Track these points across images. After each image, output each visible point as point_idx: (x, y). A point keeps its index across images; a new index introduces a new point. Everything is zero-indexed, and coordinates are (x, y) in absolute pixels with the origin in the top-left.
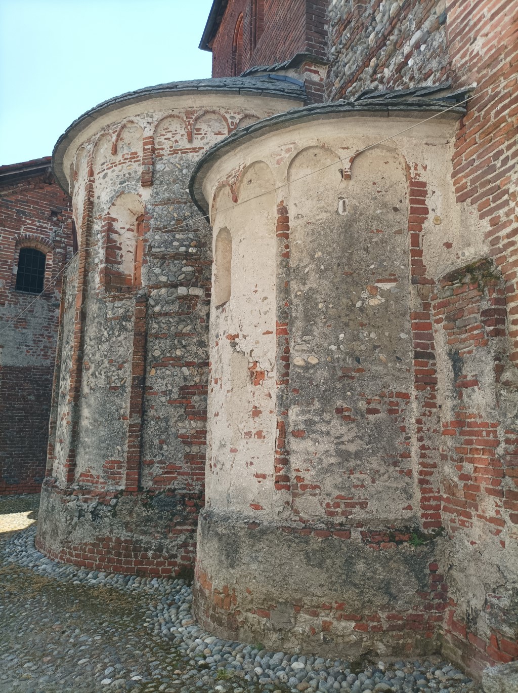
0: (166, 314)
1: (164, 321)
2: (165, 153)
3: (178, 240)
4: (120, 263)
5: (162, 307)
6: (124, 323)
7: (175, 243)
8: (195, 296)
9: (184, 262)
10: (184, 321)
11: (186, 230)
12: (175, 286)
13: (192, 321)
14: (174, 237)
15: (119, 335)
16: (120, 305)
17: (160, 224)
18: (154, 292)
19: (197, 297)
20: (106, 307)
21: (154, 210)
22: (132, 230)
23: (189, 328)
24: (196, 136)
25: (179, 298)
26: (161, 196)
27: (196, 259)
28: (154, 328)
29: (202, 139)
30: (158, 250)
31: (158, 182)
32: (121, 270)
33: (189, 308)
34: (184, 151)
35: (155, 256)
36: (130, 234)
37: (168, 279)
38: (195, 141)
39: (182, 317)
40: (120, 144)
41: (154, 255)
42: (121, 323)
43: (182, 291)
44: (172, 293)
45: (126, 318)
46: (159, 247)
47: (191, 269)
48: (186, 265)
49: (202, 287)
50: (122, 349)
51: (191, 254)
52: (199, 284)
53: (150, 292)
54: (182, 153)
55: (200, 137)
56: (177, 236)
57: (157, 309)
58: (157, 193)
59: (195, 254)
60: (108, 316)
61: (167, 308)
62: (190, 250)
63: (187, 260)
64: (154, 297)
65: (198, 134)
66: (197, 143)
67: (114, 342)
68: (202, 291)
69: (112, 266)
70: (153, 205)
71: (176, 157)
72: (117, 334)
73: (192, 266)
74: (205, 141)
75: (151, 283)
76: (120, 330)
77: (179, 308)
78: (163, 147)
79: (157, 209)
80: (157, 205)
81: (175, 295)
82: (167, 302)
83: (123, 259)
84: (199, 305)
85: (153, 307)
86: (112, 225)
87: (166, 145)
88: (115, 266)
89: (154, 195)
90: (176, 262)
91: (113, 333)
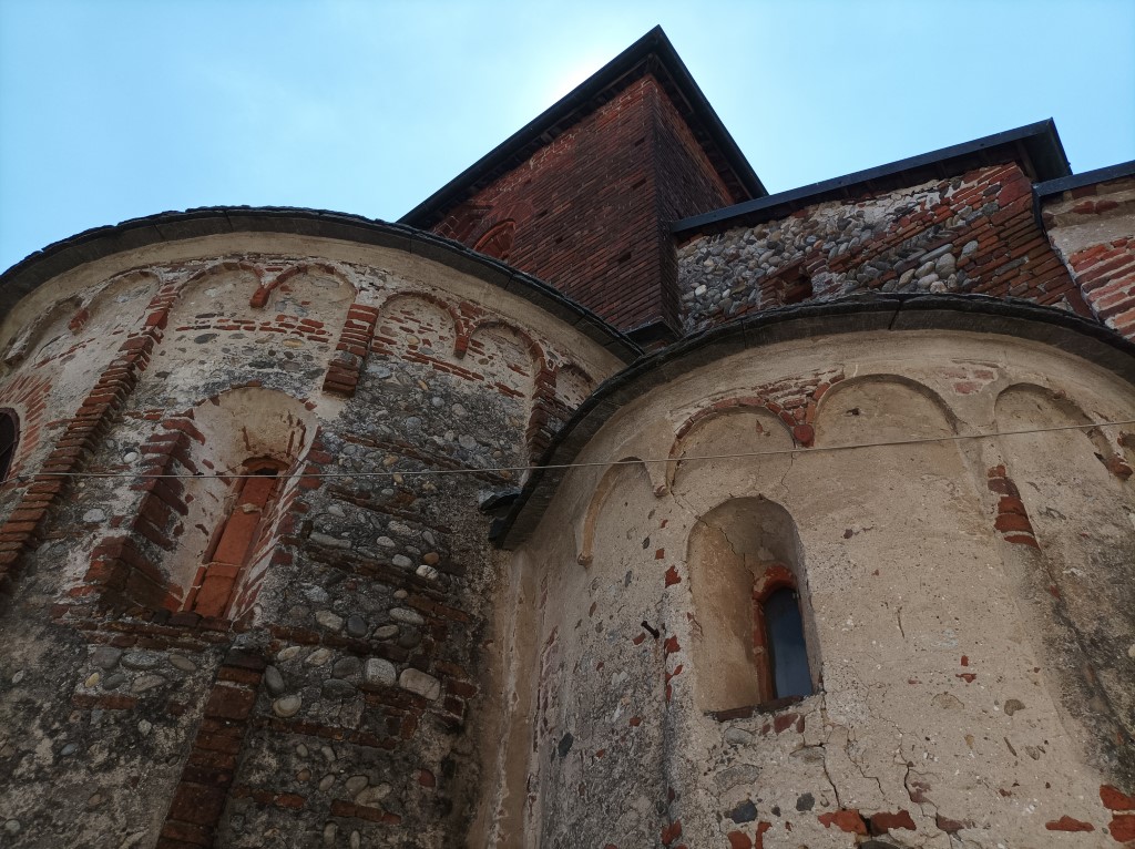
0: (316, 730)
1: (302, 750)
2: (396, 352)
3: (393, 535)
4: (168, 546)
5: (306, 704)
6: (145, 726)
7: (383, 541)
8: (415, 695)
9: (401, 594)
10: (371, 765)
11: (420, 519)
12: (361, 651)
13: (396, 773)
14: (385, 524)
15: (108, 767)
16: (146, 662)
17: (350, 484)
18: (289, 652)
19: (422, 701)
20: (84, 656)
21: (341, 447)
22: (227, 481)
23: (382, 792)
24: (471, 352)
25: (369, 689)
26: (369, 426)
27: (434, 599)
28: (260, 768)
29: (482, 362)
30: (333, 541)
31: (367, 396)
32: (164, 565)
33: (393, 726)
34: (441, 366)
35: (318, 553)
36: (218, 488)
37: (344, 626)
38: (467, 358)
39: (369, 752)
40: (278, 295)
41: (317, 551)
42: (134, 725)
43: (378, 670)
44: (348, 670)
45: (160, 707)
46: (336, 535)
47: (415, 617)
48: (404, 604)
49: (439, 675)
50: (103, 821)
51: (422, 582)
52: (433, 665)
53: (277, 649)
54: (435, 367)
55: (479, 357)
56: (394, 526)
57: (289, 704)
58: (361, 418)
59: (432, 584)
60: (80, 690)
61: (322, 711)
62: (421, 570)
63: (409, 591)
64: (286, 667)
65: (475, 351)
66: (470, 363)
67: (72, 790)
68: (437, 686)
69: (147, 546)
70: (341, 436)
71: (420, 369)
72: (100, 758)
73: (420, 612)
74: (488, 368)
75: (287, 623)
76: (120, 747)
77: (364, 720)
78: (394, 339)
79: (350, 448)
80: (353, 440)
81: (356, 677)
82: (327, 693)
83: (181, 538)
84: (425, 728)
85: (276, 694)
86: (188, 445)
87: (402, 340)
88: (156, 548)
89: (351, 417)
90: (378, 587)
91: (82, 755)
